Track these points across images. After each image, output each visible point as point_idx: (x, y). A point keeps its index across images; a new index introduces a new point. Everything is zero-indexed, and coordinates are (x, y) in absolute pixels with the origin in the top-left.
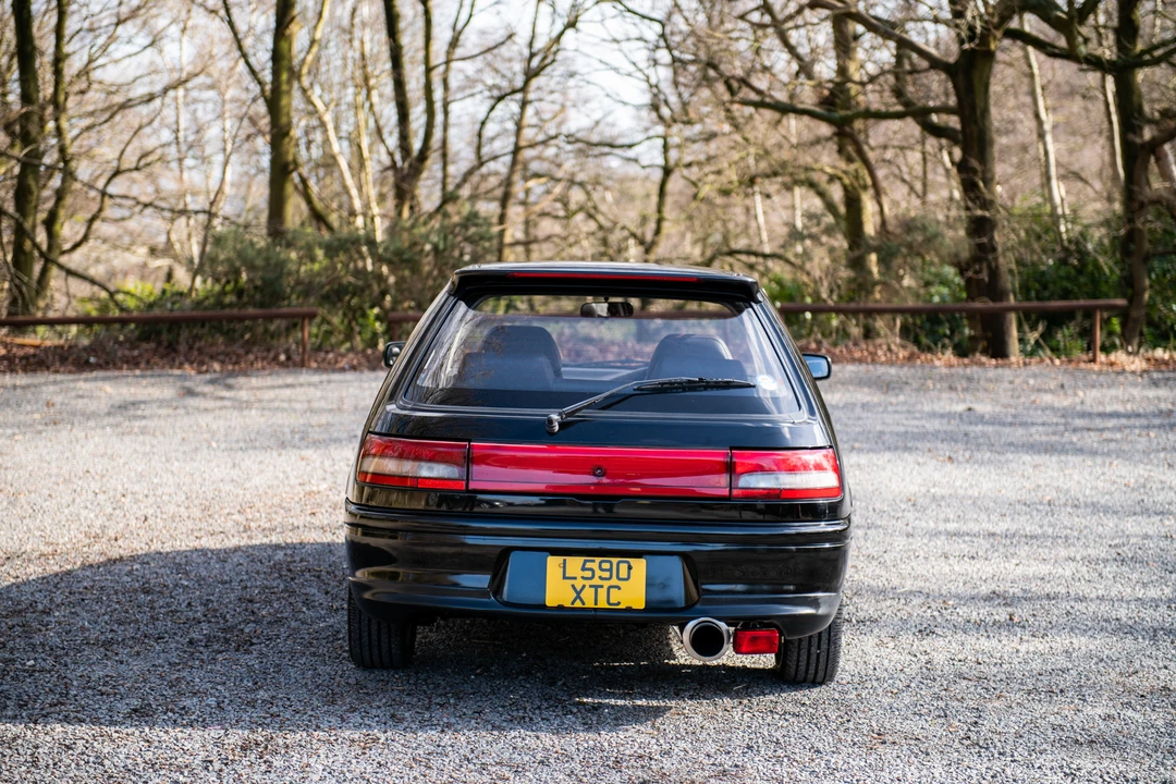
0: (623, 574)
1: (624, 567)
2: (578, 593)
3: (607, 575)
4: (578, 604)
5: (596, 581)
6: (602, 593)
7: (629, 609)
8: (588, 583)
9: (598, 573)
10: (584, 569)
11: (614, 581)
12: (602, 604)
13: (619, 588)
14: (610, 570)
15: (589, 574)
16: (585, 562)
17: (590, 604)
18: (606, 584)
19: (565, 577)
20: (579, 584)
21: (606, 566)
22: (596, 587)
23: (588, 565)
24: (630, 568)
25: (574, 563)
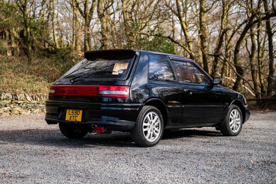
1: (79, 112)
2: (71, 117)
3: (75, 114)
4: (70, 120)
5: (74, 115)
7: (78, 121)
8: (72, 115)
9: (74, 113)
10: (72, 112)
11: (77, 115)
12: (74, 120)
13: (77, 117)
14: (76, 113)
16: (73, 111)
17: (72, 120)
18: (75, 116)
19: (69, 114)
20: (71, 115)
21: (76, 112)
22: (73, 116)
25: (71, 111)
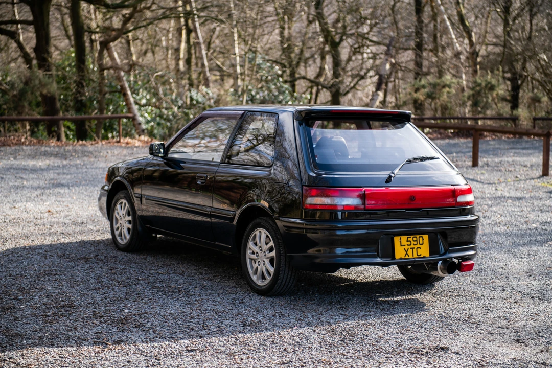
0: (421, 242)
1: (421, 239)
2: (407, 252)
3: (415, 243)
4: (407, 257)
5: (412, 246)
6: (415, 250)
7: (424, 257)
8: (409, 247)
9: (412, 242)
10: (407, 241)
11: (418, 246)
12: (415, 256)
13: (420, 248)
14: (416, 241)
15: (409, 243)
17: (411, 256)
18: (416, 247)
19: (401, 246)
20: (406, 248)
21: (415, 239)
22: (413, 248)
23: (409, 239)
24: (423, 240)
25: (404, 238)
